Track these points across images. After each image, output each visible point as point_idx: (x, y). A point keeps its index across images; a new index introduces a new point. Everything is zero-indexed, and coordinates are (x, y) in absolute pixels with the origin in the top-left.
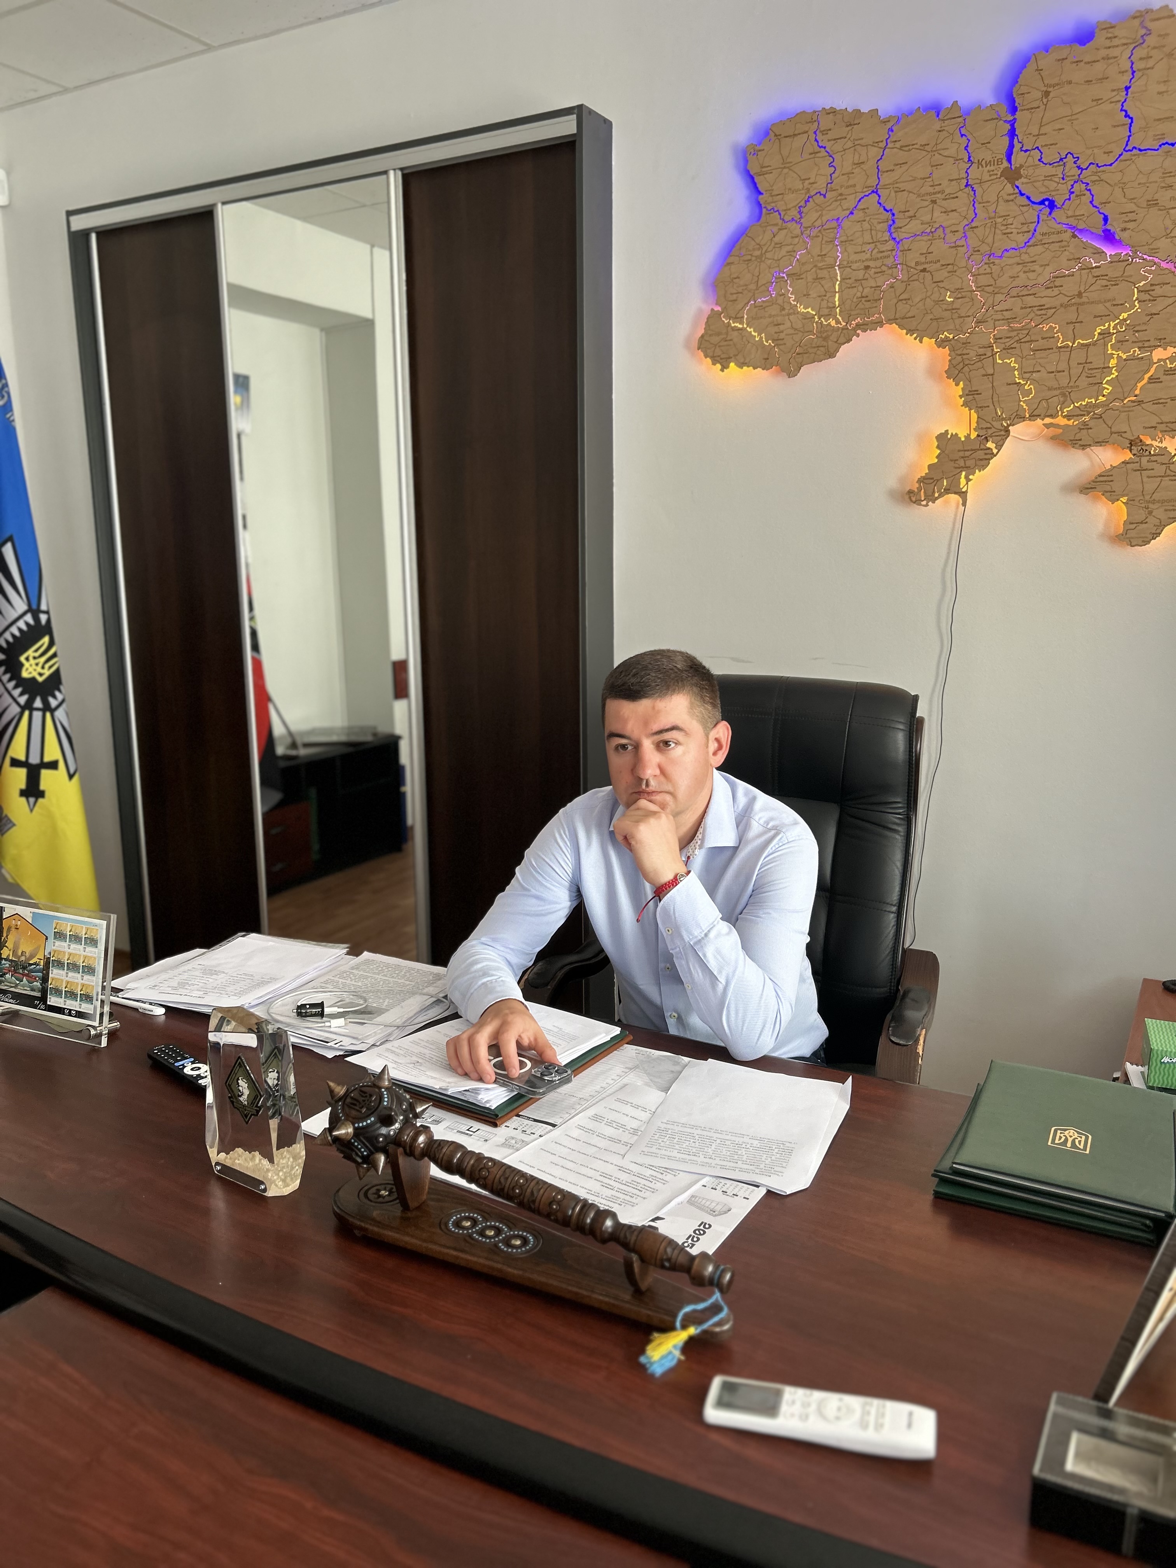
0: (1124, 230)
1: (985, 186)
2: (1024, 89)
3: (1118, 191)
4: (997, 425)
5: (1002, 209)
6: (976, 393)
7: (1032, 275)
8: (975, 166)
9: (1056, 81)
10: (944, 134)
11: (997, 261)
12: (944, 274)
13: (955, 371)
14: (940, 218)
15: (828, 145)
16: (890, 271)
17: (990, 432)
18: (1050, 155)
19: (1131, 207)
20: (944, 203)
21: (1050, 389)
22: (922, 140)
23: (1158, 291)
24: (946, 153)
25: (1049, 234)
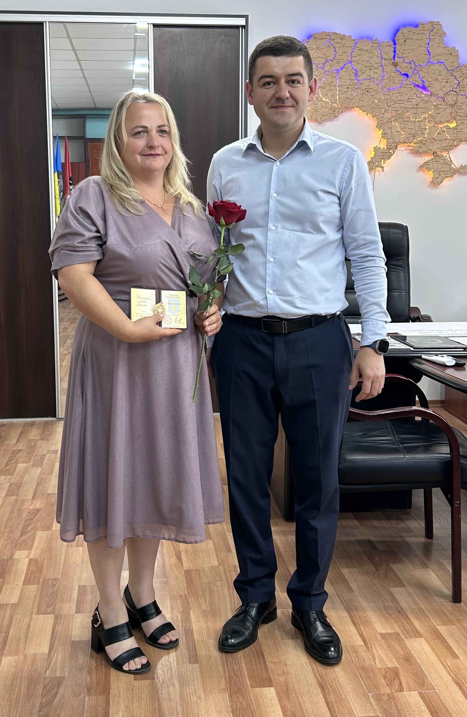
0: (429, 86)
1: (387, 66)
2: (398, 38)
3: (427, 74)
4: (393, 145)
5: (393, 75)
6: (386, 134)
7: (402, 97)
8: (383, 60)
9: (408, 37)
10: (373, 48)
11: (391, 91)
12: (374, 93)
13: (379, 126)
14: (372, 75)
15: (334, 44)
16: (356, 90)
17: (391, 147)
18: (407, 60)
19: (430, 80)
20: (374, 70)
21: (409, 134)
22: (366, 48)
23: (439, 106)
24: (374, 54)
25: (407, 85)
